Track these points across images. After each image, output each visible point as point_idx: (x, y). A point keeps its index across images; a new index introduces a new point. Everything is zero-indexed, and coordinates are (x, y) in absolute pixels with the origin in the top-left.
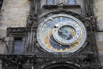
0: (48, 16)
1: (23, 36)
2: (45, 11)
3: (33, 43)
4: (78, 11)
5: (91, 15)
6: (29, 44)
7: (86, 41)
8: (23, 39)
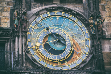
0: (40, 13)
1: (7, 41)
2: (36, 6)
3: (24, 53)
4: (80, 7)
5: (97, 17)
6: (19, 55)
7: (90, 53)
8: (6, 45)
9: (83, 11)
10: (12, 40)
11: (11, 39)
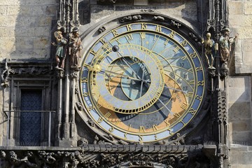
1: (44, 85)
8: (43, 94)
9: (196, 19)
10: (54, 83)
11: (52, 81)
